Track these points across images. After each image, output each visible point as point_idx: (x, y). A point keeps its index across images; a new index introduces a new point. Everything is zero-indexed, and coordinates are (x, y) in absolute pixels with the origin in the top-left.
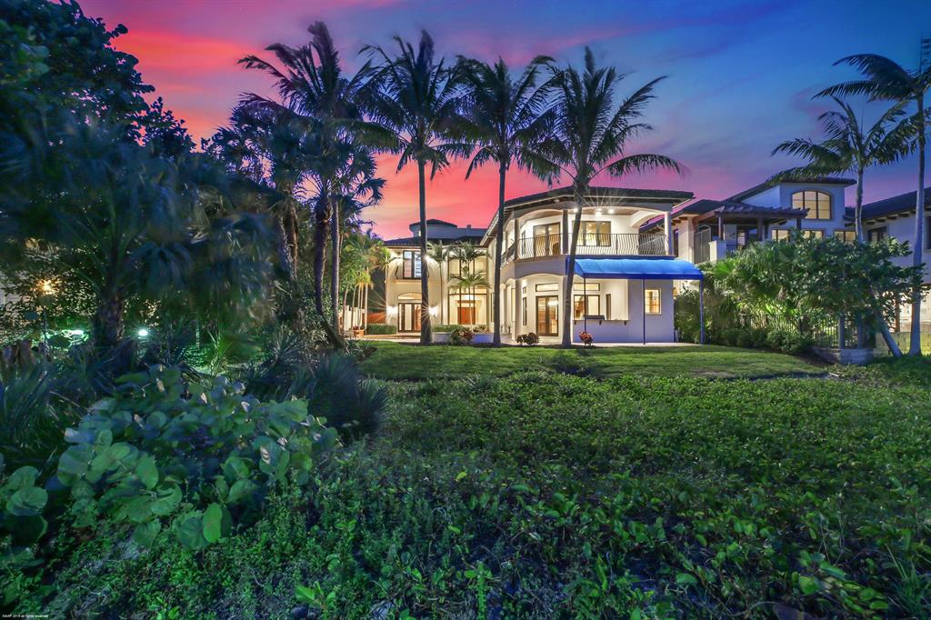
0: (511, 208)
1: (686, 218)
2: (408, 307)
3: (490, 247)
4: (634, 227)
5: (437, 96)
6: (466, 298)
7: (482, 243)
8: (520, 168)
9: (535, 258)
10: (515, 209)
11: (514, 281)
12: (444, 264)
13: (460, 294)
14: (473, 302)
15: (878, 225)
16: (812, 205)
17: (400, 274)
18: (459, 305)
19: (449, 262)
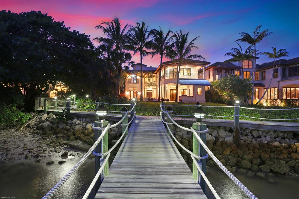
0: (164, 65)
1: (211, 68)
2: (132, 92)
3: (157, 74)
4: (197, 70)
5: (146, 37)
6: (149, 89)
7: (155, 73)
8: (166, 57)
9: (170, 79)
10: (165, 65)
11: (164, 85)
12: (143, 79)
13: (148, 88)
14: (152, 91)
15: (264, 71)
16: (247, 64)
17: (130, 82)
18: (147, 92)
19: (145, 78)
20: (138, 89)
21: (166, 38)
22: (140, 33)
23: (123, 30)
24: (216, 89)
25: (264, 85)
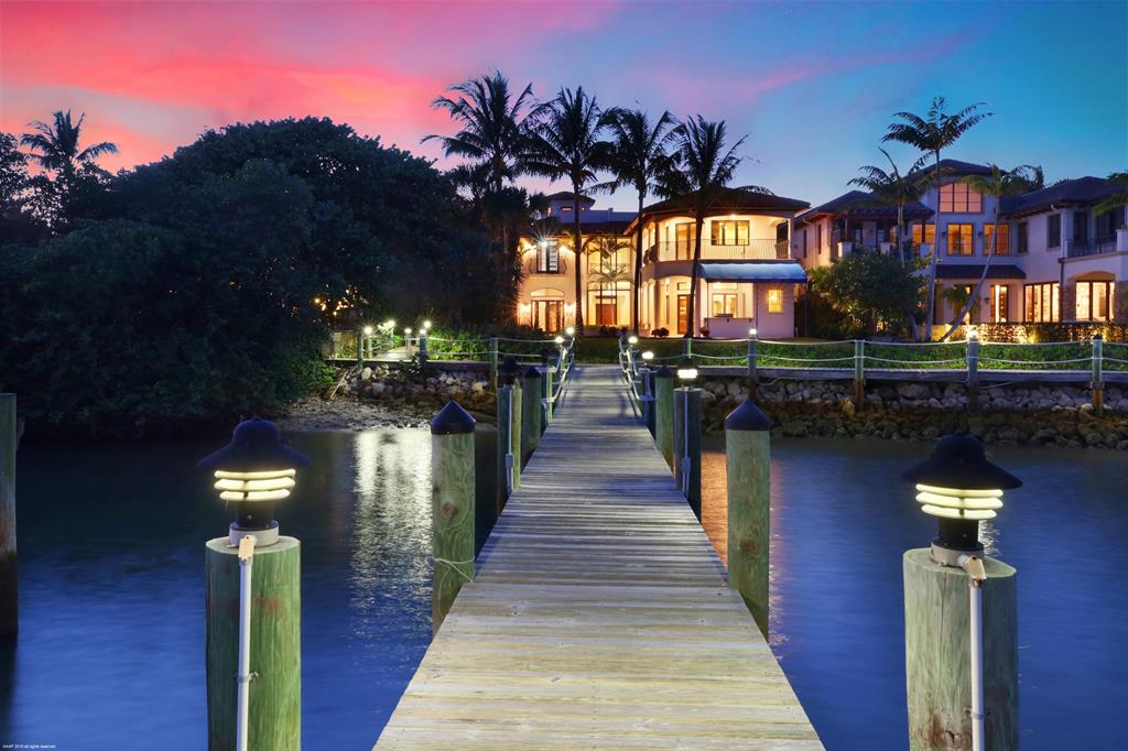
1: (825, 216)
2: (542, 306)
4: (772, 225)
5: (591, 131)
6: (606, 293)
7: (625, 233)
10: (653, 215)
11: (654, 281)
12: (583, 257)
13: (601, 290)
14: (616, 297)
15: (1023, 220)
16: (961, 197)
17: (533, 268)
18: (598, 301)
19: (588, 255)
20: (562, 294)
21: (655, 134)
22: (573, 122)
23: (517, 105)
24: (822, 295)
25: (1026, 272)
